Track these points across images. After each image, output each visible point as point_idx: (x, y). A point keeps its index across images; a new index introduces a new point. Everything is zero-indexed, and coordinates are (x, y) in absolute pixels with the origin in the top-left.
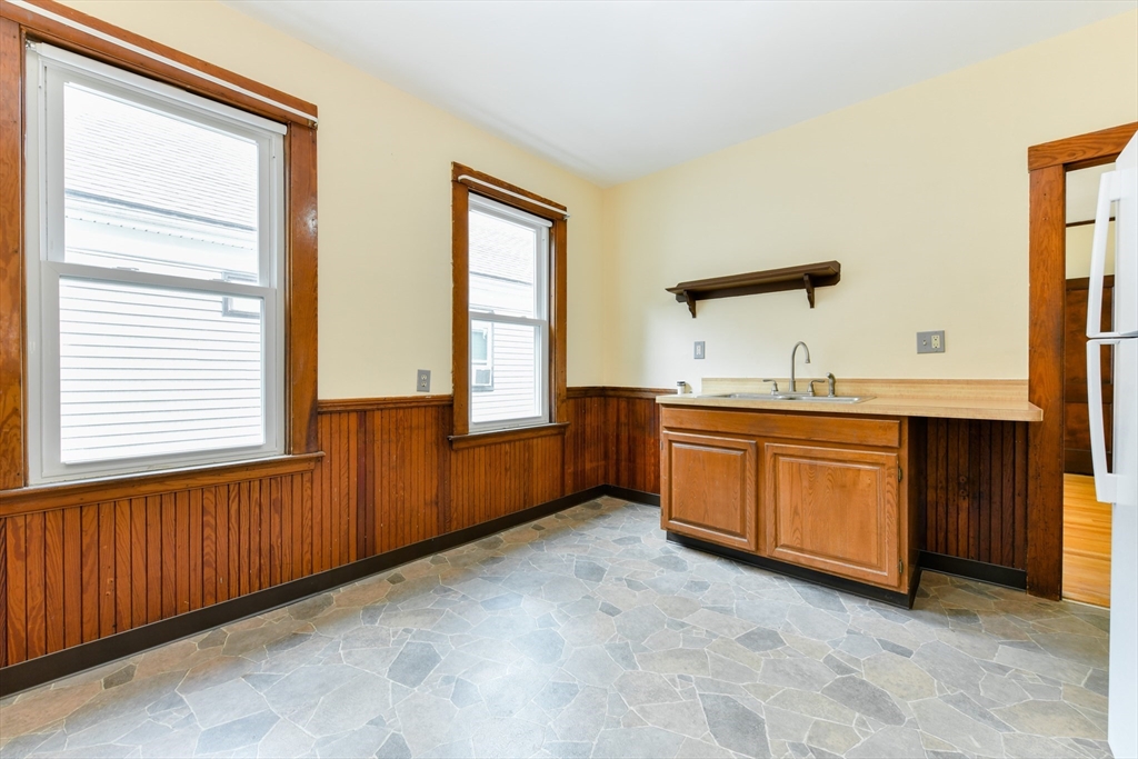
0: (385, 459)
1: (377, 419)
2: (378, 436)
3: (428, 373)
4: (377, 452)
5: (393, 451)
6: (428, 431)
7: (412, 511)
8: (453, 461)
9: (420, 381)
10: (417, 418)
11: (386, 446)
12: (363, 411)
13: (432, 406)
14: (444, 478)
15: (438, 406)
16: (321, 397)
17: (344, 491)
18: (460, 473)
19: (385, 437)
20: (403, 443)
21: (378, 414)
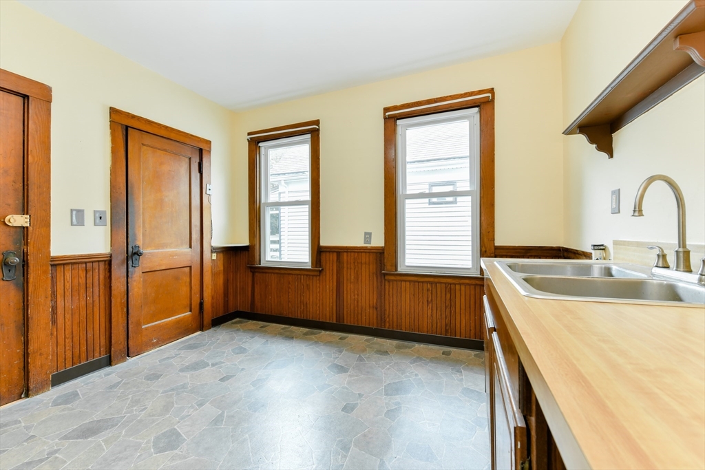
0: (349, 277)
1: (345, 256)
2: (345, 265)
3: (370, 234)
4: (345, 273)
5: (352, 274)
6: (371, 266)
7: (362, 308)
8: (387, 287)
9: (365, 238)
10: (365, 258)
11: (349, 270)
12: (339, 251)
13: (373, 252)
14: (381, 295)
15: (377, 253)
16: (322, 244)
17: (331, 288)
18: (391, 295)
19: (349, 266)
20: (358, 271)
21: (345, 254)
